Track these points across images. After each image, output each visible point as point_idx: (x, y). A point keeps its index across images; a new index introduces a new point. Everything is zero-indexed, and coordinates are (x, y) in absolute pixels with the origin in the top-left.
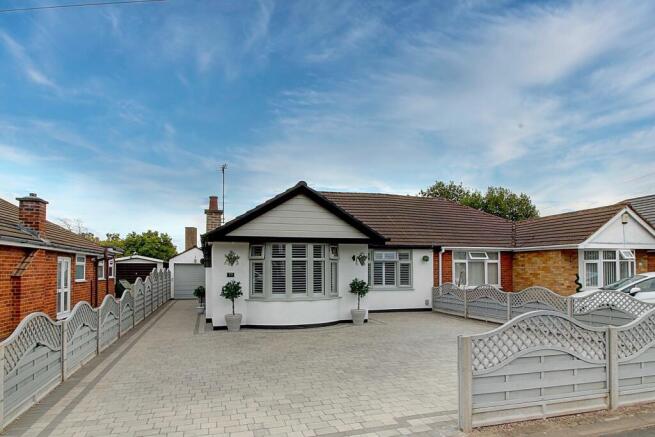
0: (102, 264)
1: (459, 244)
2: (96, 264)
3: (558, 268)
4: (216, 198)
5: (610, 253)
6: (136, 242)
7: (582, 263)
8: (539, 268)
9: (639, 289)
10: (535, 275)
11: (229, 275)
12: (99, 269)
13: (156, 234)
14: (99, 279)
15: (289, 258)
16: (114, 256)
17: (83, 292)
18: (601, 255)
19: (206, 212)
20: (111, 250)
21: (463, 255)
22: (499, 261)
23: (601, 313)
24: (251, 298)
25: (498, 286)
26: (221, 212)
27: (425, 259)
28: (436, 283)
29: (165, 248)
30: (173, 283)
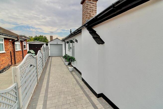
0: (17, 43)
2: (13, 43)
6: (37, 38)
13: (43, 36)
14: (17, 50)
29: (45, 40)
30: (49, 51)
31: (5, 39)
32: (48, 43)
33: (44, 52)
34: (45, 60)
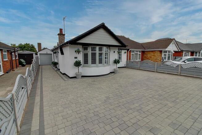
0: (13, 54)
1: (133, 48)
2: (11, 54)
3: (158, 55)
4: (62, 29)
5: (169, 52)
6: (22, 47)
7: (163, 54)
8: (152, 55)
9: (187, 61)
10: (151, 57)
11: (76, 58)
12: (12, 55)
13: (29, 44)
14: (13, 59)
15: (97, 52)
16: (18, 51)
17: (7, 64)
18: (167, 52)
19: (58, 35)
20: (16, 49)
21: (133, 52)
22: (141, 53)
23: (192, 68)
24: (83, 66)
25: (140, 60)
26: (64, 35)
27: (125, 53)
28: (127, 60)
29: (33, 49)
31: (7, 51)
32: (37, 53)
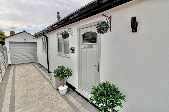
30: (9, 55)
32: (4, 39)
33: (3, 54)
34: (4, 64)
